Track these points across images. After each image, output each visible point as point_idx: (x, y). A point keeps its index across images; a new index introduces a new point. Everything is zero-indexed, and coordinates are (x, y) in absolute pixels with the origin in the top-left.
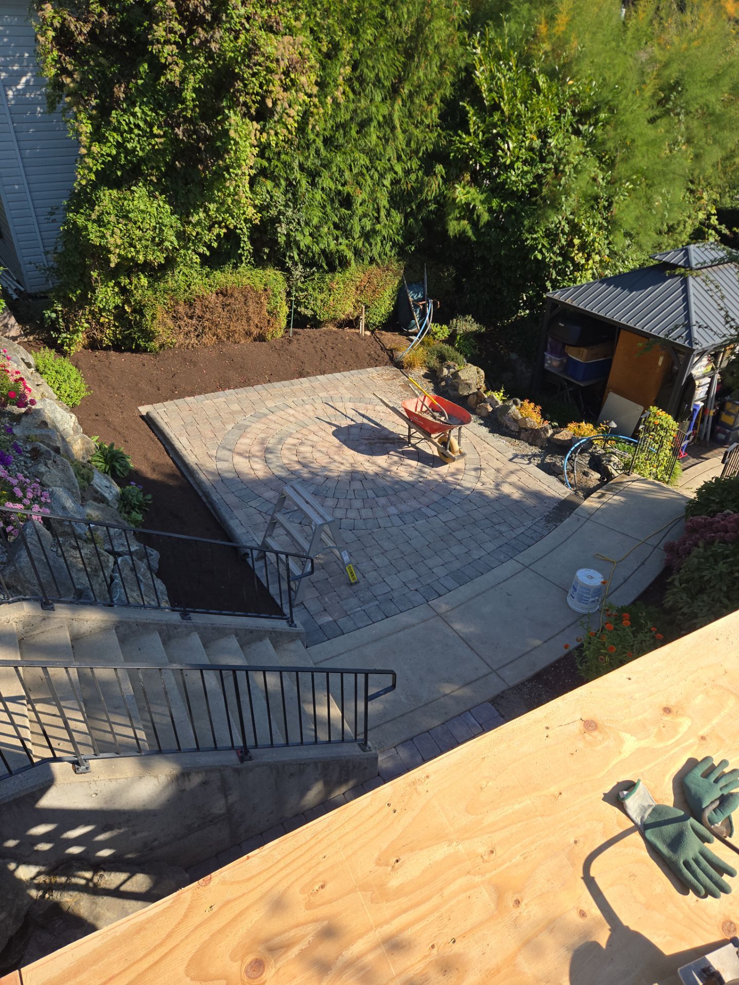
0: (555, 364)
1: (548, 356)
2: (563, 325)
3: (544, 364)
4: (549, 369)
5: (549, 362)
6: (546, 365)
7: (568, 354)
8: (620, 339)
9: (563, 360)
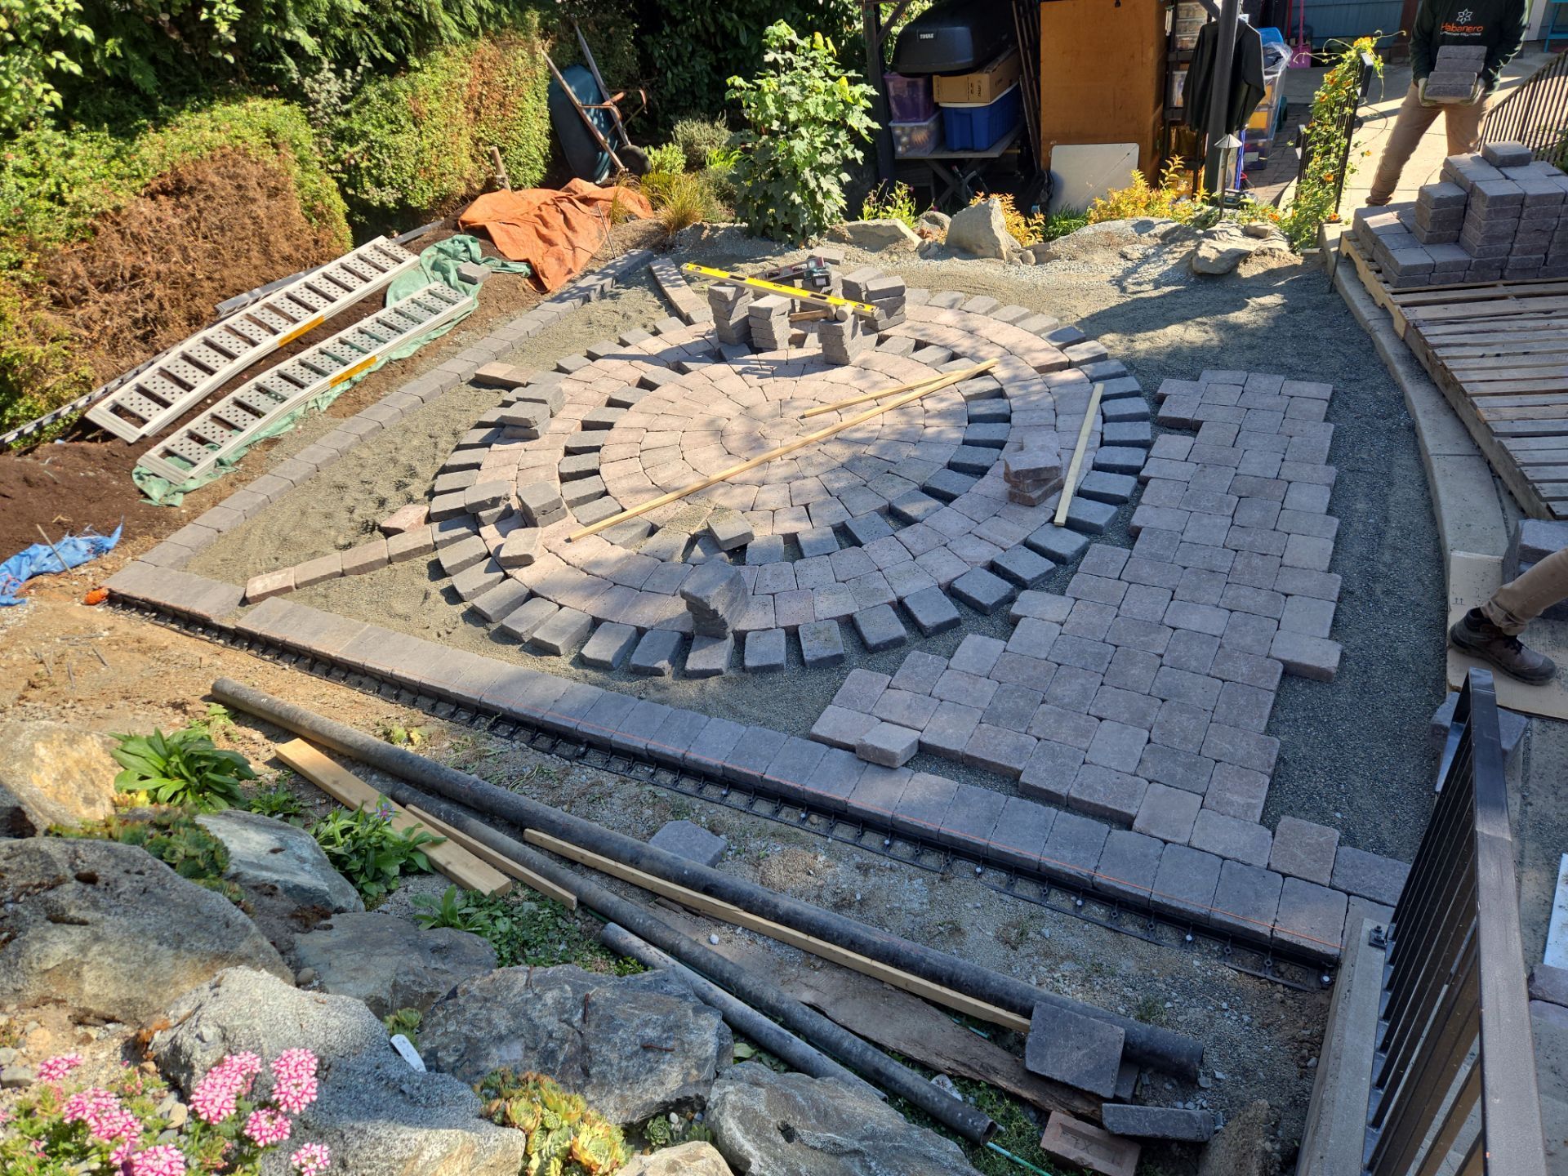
0: (920, 136)
2: (931, 36)
5: (904, 139)
7: (943, 105)
8: (1044, 27)
9: (931, 123)
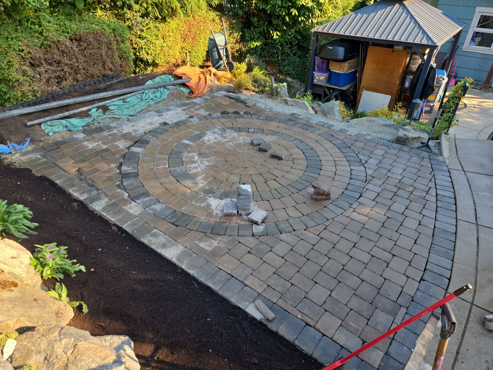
0: (322, 78)
1: (316, 74)
2: (332, 48)
3: (313, 80)
4: (318, 83)
5: (317, 78)
6: (315, 81)
7: (331, 70)
8: (368, 53)
9: (326, 75)
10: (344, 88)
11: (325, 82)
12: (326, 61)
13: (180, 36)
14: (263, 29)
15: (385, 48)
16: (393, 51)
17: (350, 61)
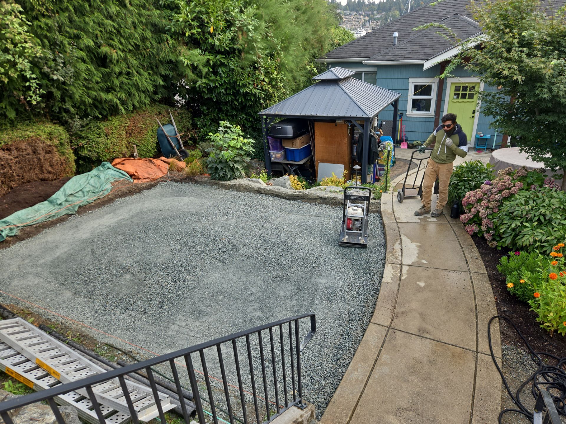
0: (278, 155)
1: (272, 152)
2: (280, 128)
3: (270, 159)
4: (276, 161)
5: (274, 156)
6: (272, 159)
7: (286, 147)
8: (316, 129)
9: (282, 152)
10: (301, 163)
11: (282, 159)
12: (279, 140)
13: (124, 132)
14: (214, 116)
15: (329, 124)
16: (336, 125)
17: (301, 138)
